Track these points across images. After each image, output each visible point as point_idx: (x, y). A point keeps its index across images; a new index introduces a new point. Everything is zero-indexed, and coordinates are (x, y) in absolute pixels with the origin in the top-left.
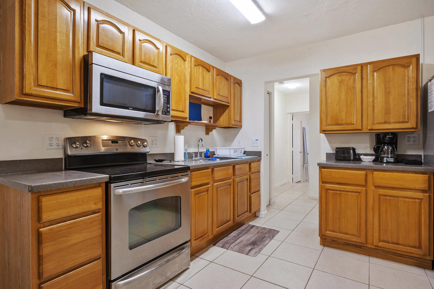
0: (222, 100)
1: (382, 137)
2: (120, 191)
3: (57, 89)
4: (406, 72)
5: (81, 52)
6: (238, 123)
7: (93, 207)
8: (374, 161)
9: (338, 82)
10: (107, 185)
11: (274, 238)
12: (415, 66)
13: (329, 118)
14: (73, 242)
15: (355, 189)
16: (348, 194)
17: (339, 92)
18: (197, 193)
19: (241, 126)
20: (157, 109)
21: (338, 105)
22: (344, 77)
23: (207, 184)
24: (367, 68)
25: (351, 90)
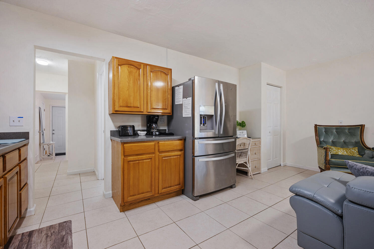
1: (152, 118)
4: (167, 77)
8: (147, 134)
9: (128, 72)
11: (73, 232)
12: (170, 75)
13: (121, 100)
15: (149, 157)
16: (144, 162)
17: (128, 80)
21: (128, 91)
22: (132, 69)
24: (147, 68)
25: (137, 81)
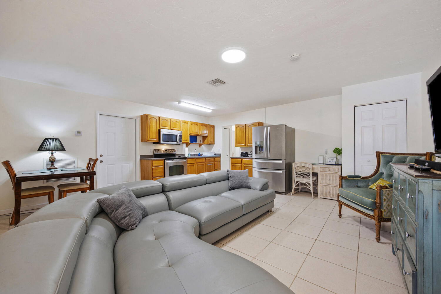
0: (206, 135)
2: (167, 162)
3: (153, 138)
5: (158, 129)
6: (213, 143)
7: (162, 165)
9: (239, 129)
10: (165, 160)
13: (237, 142)
14: (158, 171)
15: (239, 165)
17: (240, 133)
18: (189, 166)
19: (214, 144)
20: (177, 141)
21: (239, 137)
23: (194, 163)
25: (243, 132)
